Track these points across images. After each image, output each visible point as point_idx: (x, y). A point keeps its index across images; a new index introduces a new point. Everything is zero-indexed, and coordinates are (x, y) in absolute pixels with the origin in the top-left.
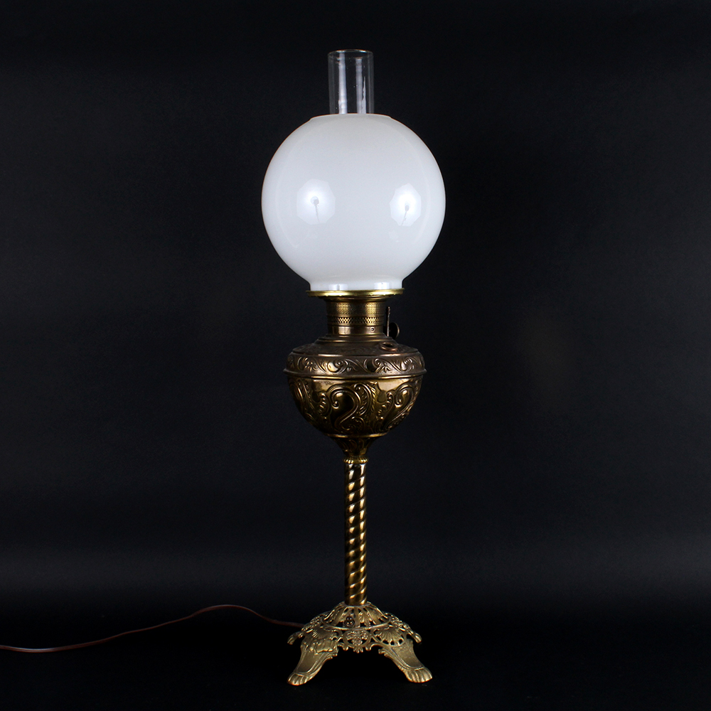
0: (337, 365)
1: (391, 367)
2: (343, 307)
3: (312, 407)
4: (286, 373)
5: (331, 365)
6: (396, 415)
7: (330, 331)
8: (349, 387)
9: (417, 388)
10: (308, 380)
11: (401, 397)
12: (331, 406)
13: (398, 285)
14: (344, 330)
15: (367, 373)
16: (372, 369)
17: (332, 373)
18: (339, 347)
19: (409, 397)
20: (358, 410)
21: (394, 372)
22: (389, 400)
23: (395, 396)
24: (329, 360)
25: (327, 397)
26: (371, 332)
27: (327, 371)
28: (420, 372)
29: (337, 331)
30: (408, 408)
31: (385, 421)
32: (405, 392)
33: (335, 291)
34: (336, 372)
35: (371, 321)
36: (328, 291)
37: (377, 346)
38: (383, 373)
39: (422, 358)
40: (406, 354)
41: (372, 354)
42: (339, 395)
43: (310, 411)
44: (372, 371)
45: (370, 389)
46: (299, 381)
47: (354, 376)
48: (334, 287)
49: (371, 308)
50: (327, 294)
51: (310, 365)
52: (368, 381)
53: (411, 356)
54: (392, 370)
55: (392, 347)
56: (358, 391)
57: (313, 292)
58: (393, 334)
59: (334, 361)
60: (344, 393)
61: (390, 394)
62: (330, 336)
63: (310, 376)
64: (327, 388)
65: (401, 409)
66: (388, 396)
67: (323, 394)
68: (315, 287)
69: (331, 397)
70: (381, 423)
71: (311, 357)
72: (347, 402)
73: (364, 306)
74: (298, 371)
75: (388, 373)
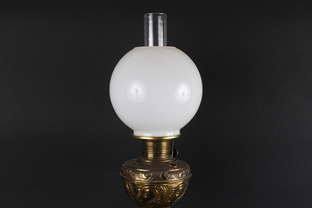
0: (146, 175)
1: (173, 176)
2: (150, 144)
3: (134, 195)
4: (121, 176)
5: (143, 175)
6: (176, 199)
7: (143, 155)
8: (152, 187)
9: (187, 185)
10: (132, 182)
11: (179, 191)
12: (143, 196)
13: (178, 133)
14: (150, 155)
15: (161, 180)
16: (164, 178)
17: (144, 180)
18: (147, 165)
19: (183, 190)
20: (157, 198)
21: (176, 179)
22: (173, 193)
23: (176, 191)
24: (143, 172)
25: (141, 191)
26: (164, 156)
27: (141, 178)
28: (188, 177)
29: (147, 155)
30: (182, 195)
31: (171, 203)
32: (181, 188)
33: (146, 137)
34: (146, 179)
35: (164, 151)
36: (142, 137)
37: (167, 164)
38: (170, 180)
39: (190, 169)
40: (182, 169)
41: (164, 170)
42: (148, 190)
43: (132, 196)
44: (164, 179)
45: (163, 188)
46: (127, 181)
47: (155, 182)
48: (146, 135)
49: (164, 144)
50: (142, 138)
51: (133, 175)
52: (162, 184)
53: (184, 170)
54: (174, 178)
55: (174, 165)
56: (157, 189)
57: (135, 136)
58: (175, 155)
59: (145, 173)
60: (150, 190)
61: (174, 189)
62: (143, 157)
63: (133, 180)
64: (141, 187)
65: (178, 196)
66: (172, 191)
67: (139, 190)
68: (136, 133)
69: (143, 192)
70: (168, 203)
71: (133, 170)
72: (151, 194)
73: (161, 144)
74: (126, 176)
75: (173, 180)
